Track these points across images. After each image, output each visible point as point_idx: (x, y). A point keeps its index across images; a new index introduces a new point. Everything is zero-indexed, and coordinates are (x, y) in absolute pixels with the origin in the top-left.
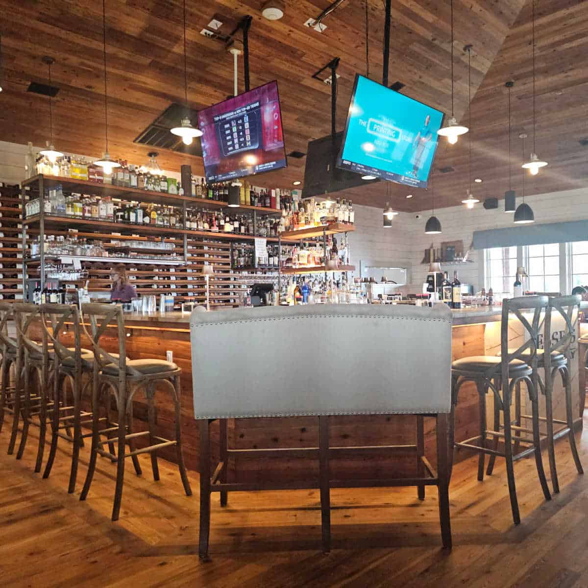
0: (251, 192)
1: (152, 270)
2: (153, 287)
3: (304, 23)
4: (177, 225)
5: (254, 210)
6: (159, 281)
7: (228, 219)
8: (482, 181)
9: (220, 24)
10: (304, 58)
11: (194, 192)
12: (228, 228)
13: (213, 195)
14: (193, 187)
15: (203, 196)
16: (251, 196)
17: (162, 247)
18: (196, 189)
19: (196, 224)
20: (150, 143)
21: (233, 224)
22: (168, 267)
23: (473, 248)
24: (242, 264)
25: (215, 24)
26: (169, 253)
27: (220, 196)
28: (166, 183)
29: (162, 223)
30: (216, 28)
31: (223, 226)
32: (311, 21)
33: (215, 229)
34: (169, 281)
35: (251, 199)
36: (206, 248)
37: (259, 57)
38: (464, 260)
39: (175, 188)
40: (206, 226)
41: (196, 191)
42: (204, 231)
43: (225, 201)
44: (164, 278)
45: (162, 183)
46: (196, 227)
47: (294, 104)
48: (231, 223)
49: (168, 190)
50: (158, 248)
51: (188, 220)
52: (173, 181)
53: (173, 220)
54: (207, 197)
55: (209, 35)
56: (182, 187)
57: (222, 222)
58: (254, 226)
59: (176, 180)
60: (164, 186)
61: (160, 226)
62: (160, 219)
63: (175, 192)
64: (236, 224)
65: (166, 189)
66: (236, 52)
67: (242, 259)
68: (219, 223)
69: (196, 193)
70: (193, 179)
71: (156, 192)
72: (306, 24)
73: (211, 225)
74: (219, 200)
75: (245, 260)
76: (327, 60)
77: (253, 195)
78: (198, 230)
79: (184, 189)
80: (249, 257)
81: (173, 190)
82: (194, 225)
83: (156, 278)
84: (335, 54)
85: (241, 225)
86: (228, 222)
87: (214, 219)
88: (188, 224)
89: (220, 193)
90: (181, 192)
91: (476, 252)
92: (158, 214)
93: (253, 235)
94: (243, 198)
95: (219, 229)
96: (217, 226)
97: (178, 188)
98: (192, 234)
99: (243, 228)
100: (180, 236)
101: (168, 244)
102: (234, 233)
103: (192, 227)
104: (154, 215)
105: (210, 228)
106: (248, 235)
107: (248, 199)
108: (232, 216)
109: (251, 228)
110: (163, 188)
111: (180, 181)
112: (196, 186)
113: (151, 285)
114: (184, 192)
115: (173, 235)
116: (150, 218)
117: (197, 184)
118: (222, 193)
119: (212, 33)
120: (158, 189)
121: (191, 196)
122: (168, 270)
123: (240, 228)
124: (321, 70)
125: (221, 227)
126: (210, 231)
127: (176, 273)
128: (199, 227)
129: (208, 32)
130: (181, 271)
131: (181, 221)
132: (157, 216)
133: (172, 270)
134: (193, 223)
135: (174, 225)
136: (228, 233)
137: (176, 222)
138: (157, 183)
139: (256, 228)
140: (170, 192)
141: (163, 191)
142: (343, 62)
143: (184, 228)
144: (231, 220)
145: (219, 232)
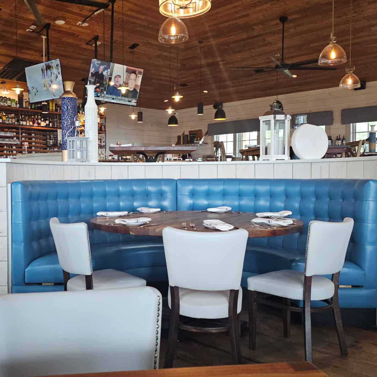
0: (56, 104)
1: (3, 147)
2: (4, 152)
3: (76, 23)
4: (16, 123)
5: (57, 114)
6: (7, 154)
7: (42, 119)
8: (208, 92)
9: (35, 27)
10: (79, 37)
11: (24, 106)
12: (43, 124)
13: (35, 107)
14: (24, 103)
15: (29, 108)
16: (55, 106)
17: (8, 134)
18: (26, 104)
19: (25, 122)
20: (2, 78)
21: (46, 122)
22: (11, 145)
23: (207, 135)
24: (51, 144)
25: (33, 27)
26: (12, 138)
27: (38, 107)
28: (10, 102)
29: (8, 122)
30: (33, 29)
31: (40, 123)
32: (80, 23)
33: (36, 125)
34: (12, 149)
35: (56, 108)
36: (33, 135)
37: (56, 38)
38: (201, 142)
39: (15, 104)
40: (31, 123)
41: (26, 105)
42: (30, 126)
43: (41, 109)
44: (10, 152)
45: (8, 101)
46: (25, 124)
47: (79, 56)
48: (45, 121)
49: (11, 105)
50: (6, 135)
51: (22, 120)
52: (14, 100)
53: (14, 120)
54: (31, 108)
55: (30, 31)
56: (19, 103)
57: (40, 121)
58: (57, 123)
59: (15, 100)
60: (9, 103)
61: (7, 124)
62: (7, 120)
63: (15, 106)
64: (47, 122)
65: (10, 104)
66: (44, 37)
67: (52, 141)
68: (38, 122)
69: (26, 106)
70: (24, 98)
71: (5, 106)
72: (78, 24)
73: (34, 123)
74: (38, 109)
75: (53, 142)
76: (92, 37)
77: (57, 106)
78: (26, 125)
79: (19, 104)
80: (55, 140)
81: (14, 105)
82: (24, 123)
83: (5, 152)
84: (95, 34)
85: (50, 122)
86: (43, 121)
87: (35, 119)
88: (21, 123)
89: (38, 106)
90: (18, 106)
91: (210, 137)
92: (6, 118)
93: (57, 128)
94: (51, 108)
95: (38, 125)
96: (37, 123)
97: (16, 104)
98: (23, 128)
99: (51, 124)
100: (17, 128)
101: (11, 133)
102: (46, 127)
103: (24, 124)
104: (4, 118)
105: (33, 124)
106: (54, 128)
107: (54, 108)
108: (45, 118)
109: (56, 124)
110: (8, 104)
111: (18, 100)
112: (26, 102)
113: (3, 151)
114: (20, 106)
115: (14, 128)
116: (2, 120)
117: (26, 101)
118: (40, 105)
119: (31, 31)
120: (6, 105)
121: (23, 107)
122: (12, 147)
123: (49, 124)
124: (90, 41)
125: (39, 124)
126: (33, 126)
127: (17, 149)
128: (27, 124)
129: (30, 30)
130: (19, 148)
131: (18, 121)
132: (6, 119)
133: (14, 147)
134: (24, 122)
135: (14, 123)
136: (43, 127)
137: (15, 121)
138: (6, 102)
139: (58, 124)
140: (12, 106)
141: (9, 106)
142: (100, 37)
143: (19, 124)
144: (44, 120)
145: (38, 126)
